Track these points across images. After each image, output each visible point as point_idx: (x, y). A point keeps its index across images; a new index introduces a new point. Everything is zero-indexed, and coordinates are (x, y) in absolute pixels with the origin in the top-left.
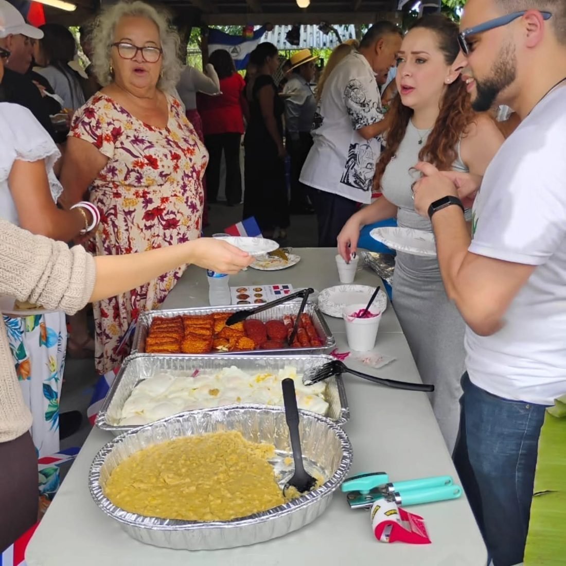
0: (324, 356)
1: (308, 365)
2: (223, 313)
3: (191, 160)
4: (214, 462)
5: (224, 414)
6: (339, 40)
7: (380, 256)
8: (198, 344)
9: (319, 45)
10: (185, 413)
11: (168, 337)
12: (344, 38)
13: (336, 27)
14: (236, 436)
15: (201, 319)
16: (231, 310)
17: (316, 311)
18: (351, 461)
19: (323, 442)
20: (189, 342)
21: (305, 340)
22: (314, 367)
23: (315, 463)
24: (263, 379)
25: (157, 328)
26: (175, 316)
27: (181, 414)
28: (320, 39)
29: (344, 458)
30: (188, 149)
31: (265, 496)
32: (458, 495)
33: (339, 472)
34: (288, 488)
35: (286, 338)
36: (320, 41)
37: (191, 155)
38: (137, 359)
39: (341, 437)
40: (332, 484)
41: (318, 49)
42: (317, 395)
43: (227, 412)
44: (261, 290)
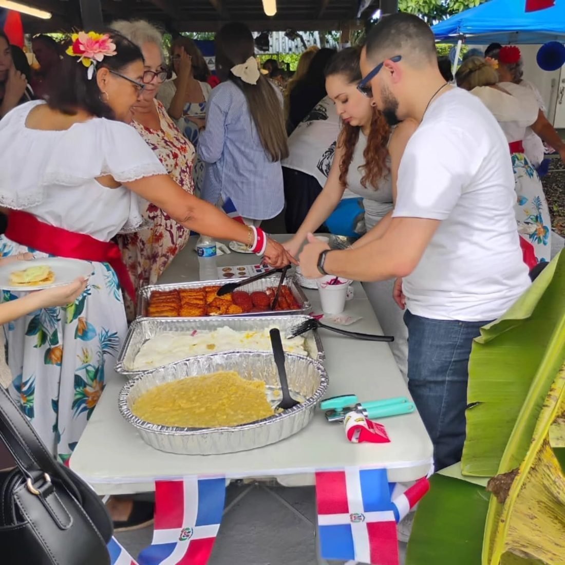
0: (303, 316)
1: (289, 324)
2: (213, 287)
3: (185, 156)
4: (218, 392)
5: (223, 357)
6: (304, 45)
7: (347, 239)
8: (193, 312)
9: (285, 50)
10: (190, 358)
11: (167, 306)
12: (309, 43)
13: (301, 33)
14: (233, 374)
15: (194, 291)
16: (220, 284)
17: (294, 283)
18: (328, 384)
19: (304, 376)
20: (185, 310)
21: (285, 305)
22: (294, 325)
23: (298, 393)
24: (252, 336)
25: (156, 300)
26: (171, 289)
27: (188, 359)
28: (285, 45)
29: (322, 382)
30: (182, 148)
31: (261, 412)
32: (412, 410)
33: (318, 391)
34: (278, 410)
35: (269, 305)
36: (286, 47)
37: (185, 152)
38: (143, 322)
39: (319, 369)
40: (313, 399)
41: (284, 54)
42: (298, 347)
43: (225, 356)
44: (244, 269)
